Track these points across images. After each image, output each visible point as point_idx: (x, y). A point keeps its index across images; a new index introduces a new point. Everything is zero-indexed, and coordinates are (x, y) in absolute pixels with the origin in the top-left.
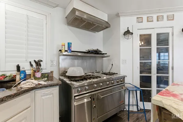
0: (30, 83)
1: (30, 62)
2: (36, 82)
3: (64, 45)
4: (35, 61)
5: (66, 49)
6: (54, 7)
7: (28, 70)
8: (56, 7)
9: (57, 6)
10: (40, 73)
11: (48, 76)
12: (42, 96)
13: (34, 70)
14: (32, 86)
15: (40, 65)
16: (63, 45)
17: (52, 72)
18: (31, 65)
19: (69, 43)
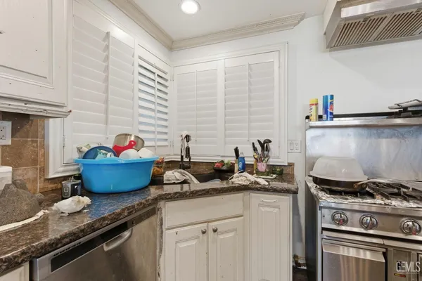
0: (243, 178)
1: (253, 143)
2: (253, 178)
3: (315, 103)
4: (259, 141)
5: (321, 113)
6: (295, 25)
7: (250, 157)
8: (299, 22)
9: (302, 19)
10: (265, 164)
11: (281, 173)
12: (260, 205)
13: (256, 157)
14: (245, 184)
15: (268, 150)
16: (313, 105)
17: (291, 165)
18: (255, 149)
19: (327, 96)
